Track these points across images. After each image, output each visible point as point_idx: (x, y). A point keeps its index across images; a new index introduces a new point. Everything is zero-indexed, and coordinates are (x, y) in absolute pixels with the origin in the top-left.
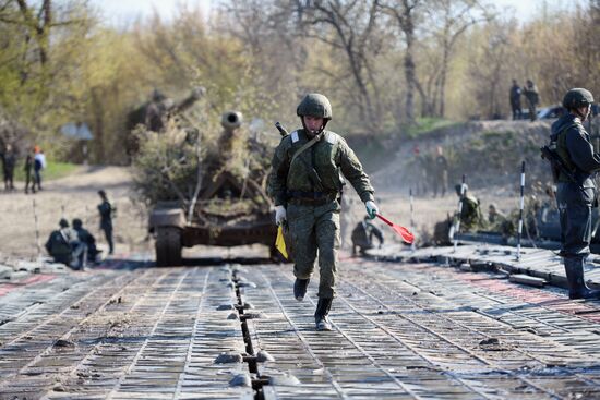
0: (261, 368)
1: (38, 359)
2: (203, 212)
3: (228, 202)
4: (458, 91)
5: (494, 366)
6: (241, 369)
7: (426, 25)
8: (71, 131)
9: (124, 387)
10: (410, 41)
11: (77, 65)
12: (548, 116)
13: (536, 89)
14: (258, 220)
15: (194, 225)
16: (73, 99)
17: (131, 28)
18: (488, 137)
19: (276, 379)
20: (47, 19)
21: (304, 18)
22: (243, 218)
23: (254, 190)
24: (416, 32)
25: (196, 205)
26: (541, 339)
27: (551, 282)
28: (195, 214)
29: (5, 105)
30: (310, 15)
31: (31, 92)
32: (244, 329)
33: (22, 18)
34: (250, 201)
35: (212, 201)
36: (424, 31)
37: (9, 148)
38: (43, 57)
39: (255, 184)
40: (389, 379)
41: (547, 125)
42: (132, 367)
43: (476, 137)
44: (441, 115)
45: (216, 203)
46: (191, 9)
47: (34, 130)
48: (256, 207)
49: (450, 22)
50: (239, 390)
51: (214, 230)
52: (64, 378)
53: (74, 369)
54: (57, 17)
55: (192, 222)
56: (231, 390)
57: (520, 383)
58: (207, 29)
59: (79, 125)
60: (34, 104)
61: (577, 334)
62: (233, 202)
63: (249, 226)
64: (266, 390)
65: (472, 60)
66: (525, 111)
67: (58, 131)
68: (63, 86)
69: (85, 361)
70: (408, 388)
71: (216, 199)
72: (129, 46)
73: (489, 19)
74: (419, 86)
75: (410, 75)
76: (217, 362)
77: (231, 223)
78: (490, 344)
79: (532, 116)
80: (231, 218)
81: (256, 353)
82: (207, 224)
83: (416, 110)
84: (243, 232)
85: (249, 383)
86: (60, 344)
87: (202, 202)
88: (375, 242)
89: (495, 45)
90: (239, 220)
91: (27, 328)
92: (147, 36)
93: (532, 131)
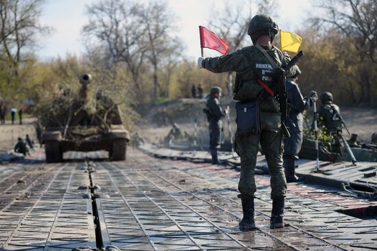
0: (95, 192)
1: (11, 188)
2: (72, 133)
3: (85, 127)
4: (173, 88)
5: (183, 190)
6: (88, 192)
7: (162, 62)
8: (26, 102)
9: (43, 199)
10: (156, 68)
11: (29, 77)
12: (207, 98)
13: (202, 87)
14: (102, 138)
15: (67, 140)
16: (27, 89)
17: (50, 63)
18: (185, 105)
19: (101, 196)
20: (18, 59)
21: (116, 59)
22: (94, 136)
23: (100, 121)
24: (158, 65)
25: (68, 129)
26: (201, 180)
27: (206, 161)
28: (67, 134)
29: (2, 92)
30: (118, 58)
31: (12, 87)
32: (90, 176)
33: (8, 59)
34: (97, 127)
35: (77, 127)
36: (161, 65)
37: (3, 108)
38: (16, 73)
39: (101, 118)
40: (144, 196)
41: (206, 100)
42: (46, 191)
43: (180, 105)
44: (167, 96)
45: (79, 128)
46: (72, 56)
47: (12, 101)
48: (101, 130)
49: (171, 62)
50: (87, 200)
51: (77, 142)
52: (20, 195)
53: (24, 192)
54: (22, 58)
55: (66, 138)
56: (83, 200)
57: (192, 197)
58: (79, 63)
59: (29, 99)
60: (13, 91)
61: (214, 178)
62: (88, 128)
63: (97, 141)
64: (97, 199)
65: (179, 76)
66: (197, 95)
67: (21, 102)
68: (24, 84)
69: (28, 188)
70: (151, 199)
71: (79, 126)
72: (48, 69)
73: (185, 61)
74: (159, 85)
75: (156, 82)
76: (79, 189)
77: (87, 139)
78: (182, 182)
79: (201, 97)
80: (87, 136)
81: (94, 185)
82: (74, 139)
83: (158, 95)
84: (94, 143)
85: (90, 197)
86: (19, 182)
87: (71, 128)
88: (141, 143)
89: (187, 71)
90: (91, 137)
91: (7, 176)
92: (56, 66)
93: (201, 103)
